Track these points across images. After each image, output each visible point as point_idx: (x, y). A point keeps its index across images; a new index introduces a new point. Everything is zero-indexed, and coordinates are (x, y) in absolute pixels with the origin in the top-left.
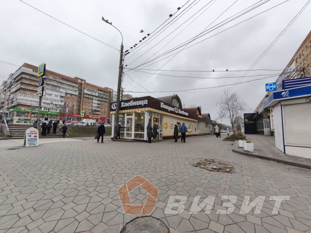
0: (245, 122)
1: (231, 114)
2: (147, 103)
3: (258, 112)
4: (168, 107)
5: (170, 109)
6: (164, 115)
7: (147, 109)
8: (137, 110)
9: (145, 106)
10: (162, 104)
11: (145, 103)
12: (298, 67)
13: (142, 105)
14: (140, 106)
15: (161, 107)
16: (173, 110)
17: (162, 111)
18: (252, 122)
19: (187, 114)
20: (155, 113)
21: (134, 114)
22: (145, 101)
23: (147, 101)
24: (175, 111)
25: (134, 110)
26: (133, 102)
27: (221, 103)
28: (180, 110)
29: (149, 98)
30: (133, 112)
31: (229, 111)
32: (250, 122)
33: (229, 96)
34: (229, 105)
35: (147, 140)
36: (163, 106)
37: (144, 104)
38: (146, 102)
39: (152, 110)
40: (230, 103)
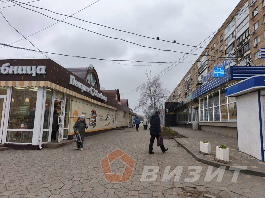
0: (165, 112)
1: (153, 102)
2: (43, 72)
3: (183, 102)
4: (82, 84)
5: (84, 88)
6: (75, 97)
7: (42, 83)
8: (17, 83)
9: (39, 77)
10: (73, 78)
11: (39, 72)
12: (209, 59)
13: (32, 74)
14: (28, 77)
15: (71, 83)
16: (88, 91)
17: (71, 91)
18: (173, 113)
19: (105, 98)
20: (58, 92)
21: (9, 92)
22: (39, 67)
23: (43, 68)
24: (91, 93)
25: (10, 83)
26: (9, 67)
27: (142, 88)
28: (97, 91)
29: (48, 63)
30: (8, 87)
31: (151, 98)
32: (170, 113)
33: (152, 81)
34: (151, 91)
35: (38, 146)
36: (73, 81)
37: (37, 74)
38: (42, 70)
39: (54, 86)
40: (153, 89)
